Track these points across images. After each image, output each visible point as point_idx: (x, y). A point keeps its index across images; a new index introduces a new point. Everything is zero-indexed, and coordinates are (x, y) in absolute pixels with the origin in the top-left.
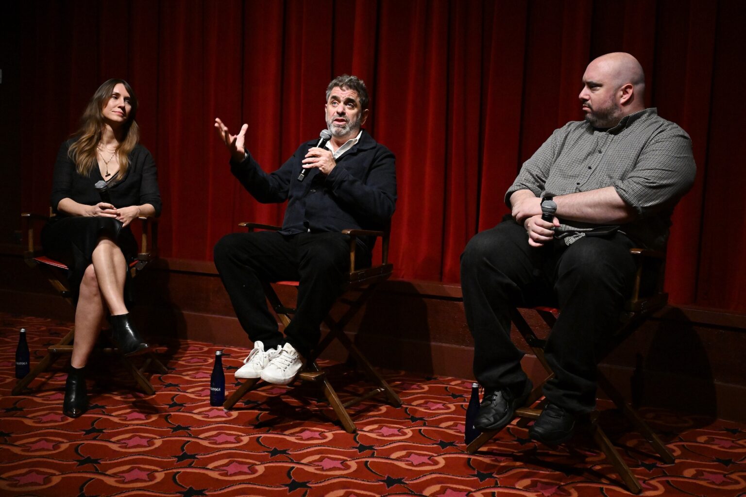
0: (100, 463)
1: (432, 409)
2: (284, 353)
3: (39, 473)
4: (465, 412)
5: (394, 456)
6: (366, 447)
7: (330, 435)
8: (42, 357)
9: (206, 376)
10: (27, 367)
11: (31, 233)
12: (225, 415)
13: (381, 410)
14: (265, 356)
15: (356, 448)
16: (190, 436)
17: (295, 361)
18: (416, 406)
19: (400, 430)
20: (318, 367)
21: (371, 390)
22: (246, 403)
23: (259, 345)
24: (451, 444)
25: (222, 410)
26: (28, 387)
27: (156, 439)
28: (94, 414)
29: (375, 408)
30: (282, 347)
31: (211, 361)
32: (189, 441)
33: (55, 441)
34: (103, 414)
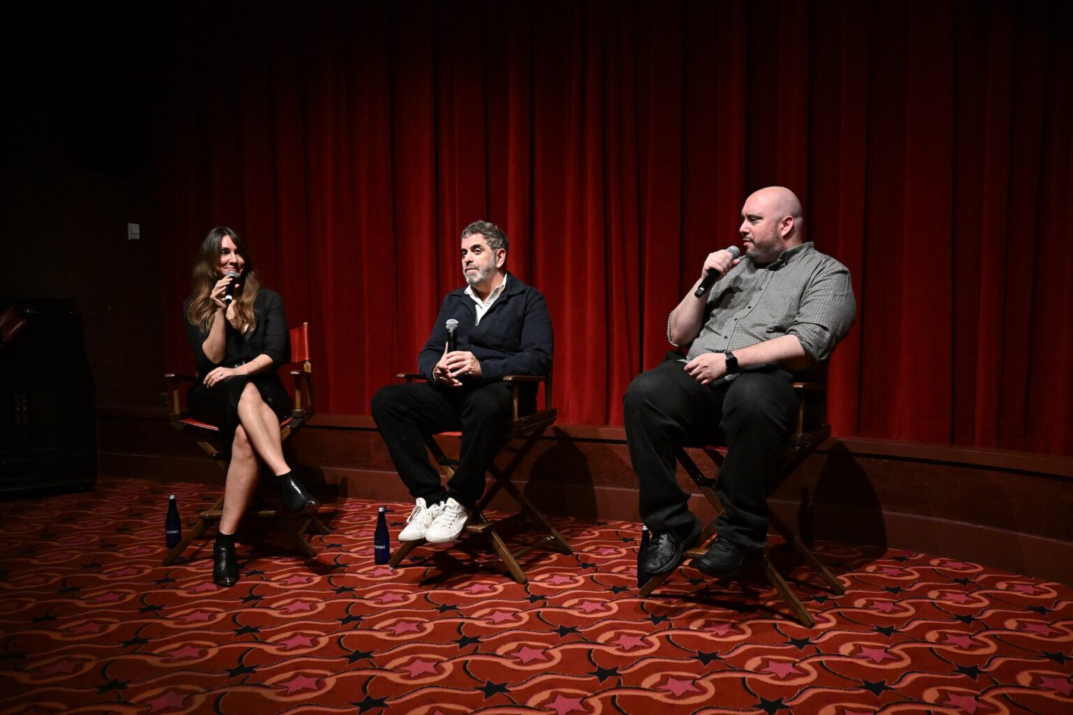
0: (259, 632)
1: (603, 554)
2: (447, 509)
3: (194, 646)
4: (637, 555)
5: (566, 604)
6: (537, 598)
7: (500, 588)
8: (195, 524)
9: (369, 534)
10: (178, 536)
11: (176, 393)
12: (391, 573)
13: (551, 559)
14: (427, 513)
15: (527, 599)
16: (355, 597)
17: (460, 516)
18: (587, 552)
19: (571, 578)
20: (486, 519)
21: (541, 539)
22: (412, 560)
23: (421, 502)
24: (624, 589)
25: (388, 568)
26: (181, 556)
27: (318, 602)
28: (251, 580)
29: (546, 556)
30: (445, 503)
31: (375, 518)
32: (353, 603)
33: (210, 612)
34: (262, 579)
